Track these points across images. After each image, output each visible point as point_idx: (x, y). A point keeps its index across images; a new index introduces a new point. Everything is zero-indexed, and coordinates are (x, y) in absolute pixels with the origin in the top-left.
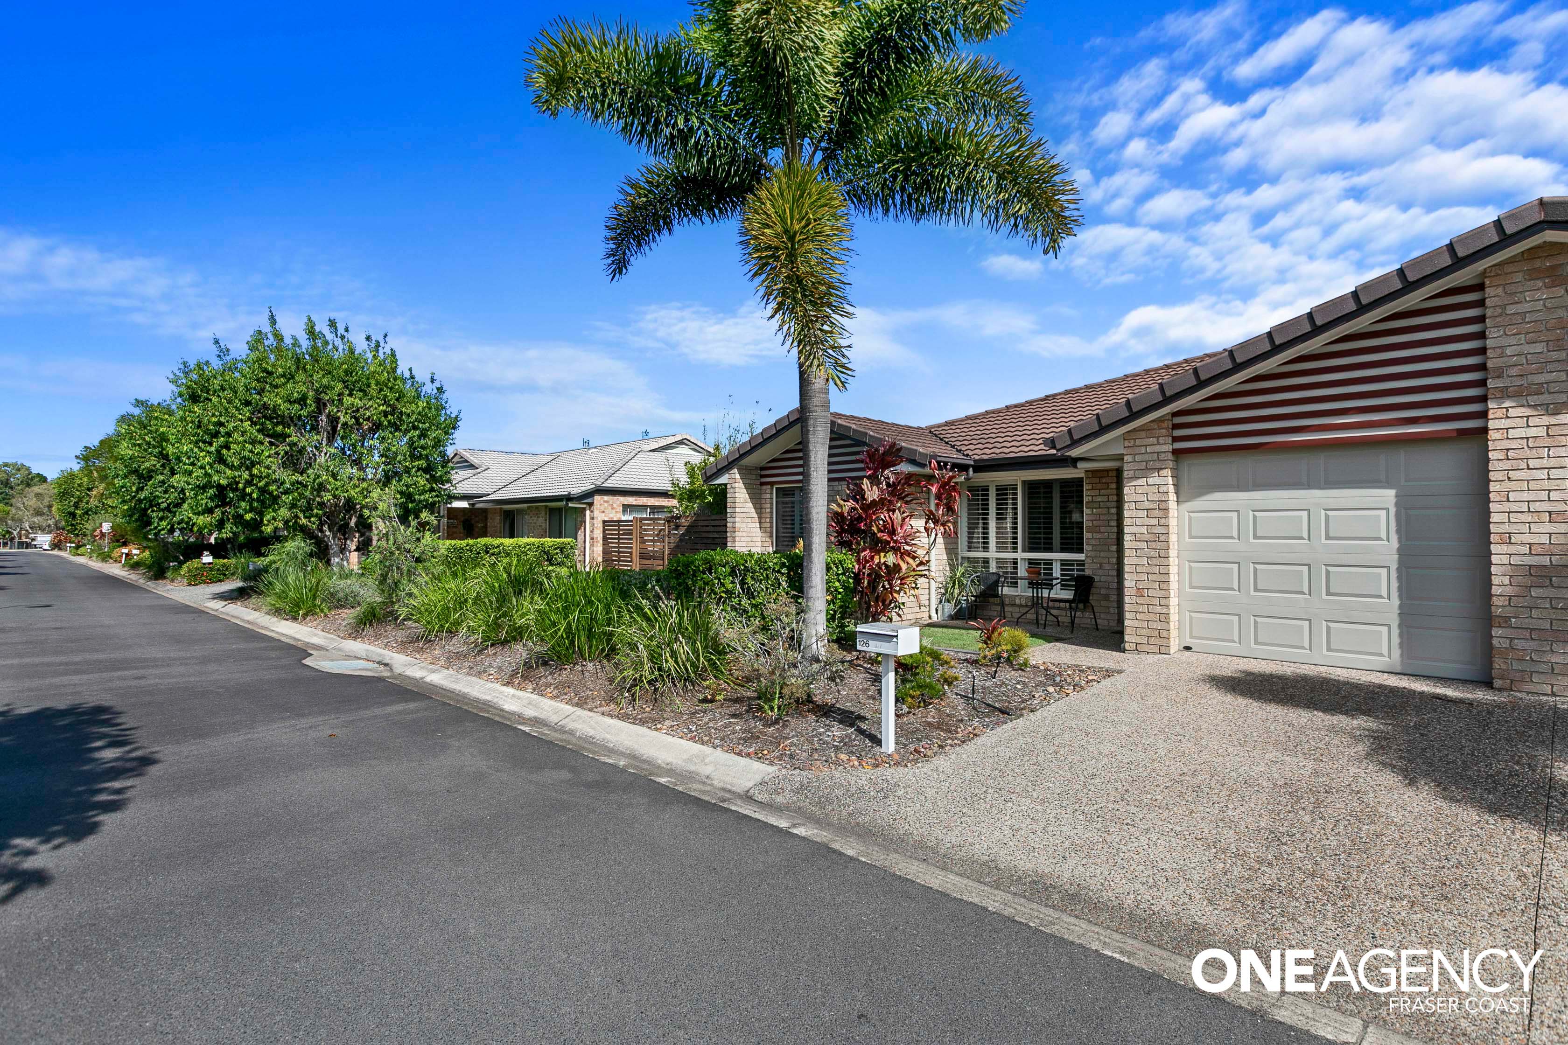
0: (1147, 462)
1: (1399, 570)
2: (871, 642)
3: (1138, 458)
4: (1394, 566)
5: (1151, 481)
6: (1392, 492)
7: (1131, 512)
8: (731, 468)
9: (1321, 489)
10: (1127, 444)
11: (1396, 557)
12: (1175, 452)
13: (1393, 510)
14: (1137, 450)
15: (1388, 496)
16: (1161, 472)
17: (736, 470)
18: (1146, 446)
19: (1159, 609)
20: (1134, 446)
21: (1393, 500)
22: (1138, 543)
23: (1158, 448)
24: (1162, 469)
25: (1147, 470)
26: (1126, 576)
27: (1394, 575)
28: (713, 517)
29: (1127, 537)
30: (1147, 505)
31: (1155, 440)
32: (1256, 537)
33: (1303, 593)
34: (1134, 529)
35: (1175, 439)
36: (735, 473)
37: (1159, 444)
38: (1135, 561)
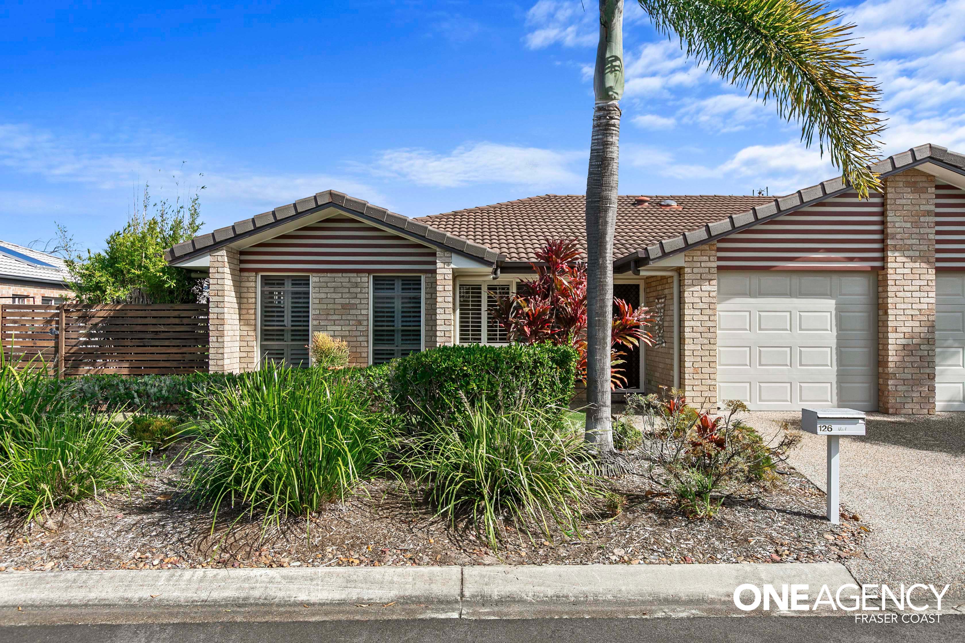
0: (701, 274)
1: (836, 349)
2: (834, 427)
3: (695, 270)
4: (834, 347)
5: (704, 288)
6: (833, 302)
7: (689, 311)
8: (217, 250)
9: (797, 298)
10: (687, 259)
11: (835, 341)
12: (719, 268)
13: (834, 313)
14: (695, 265)
15: (830, 304)
16: (711, 282)
17: (224, 253)
18: (701, 262)
19: (709, 382)
20: (693, 261)
21: (834, 306)
22: (695, 334)
23: (709, 264)
24: (712, 280)
25: (701, 279)
26: (686, 359)
27: (834, 351)
28: (156, 307)
29: (687, 330)
30: (701, 306)
31: (707, 258)
32: (760, 329)
33: (787, 365)
34: (692, 323)
35: (720, 259)
36: (222, 255)
37: (710, 261)
38: (692, 347)
